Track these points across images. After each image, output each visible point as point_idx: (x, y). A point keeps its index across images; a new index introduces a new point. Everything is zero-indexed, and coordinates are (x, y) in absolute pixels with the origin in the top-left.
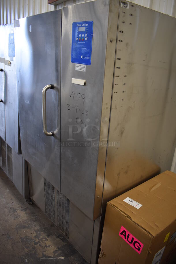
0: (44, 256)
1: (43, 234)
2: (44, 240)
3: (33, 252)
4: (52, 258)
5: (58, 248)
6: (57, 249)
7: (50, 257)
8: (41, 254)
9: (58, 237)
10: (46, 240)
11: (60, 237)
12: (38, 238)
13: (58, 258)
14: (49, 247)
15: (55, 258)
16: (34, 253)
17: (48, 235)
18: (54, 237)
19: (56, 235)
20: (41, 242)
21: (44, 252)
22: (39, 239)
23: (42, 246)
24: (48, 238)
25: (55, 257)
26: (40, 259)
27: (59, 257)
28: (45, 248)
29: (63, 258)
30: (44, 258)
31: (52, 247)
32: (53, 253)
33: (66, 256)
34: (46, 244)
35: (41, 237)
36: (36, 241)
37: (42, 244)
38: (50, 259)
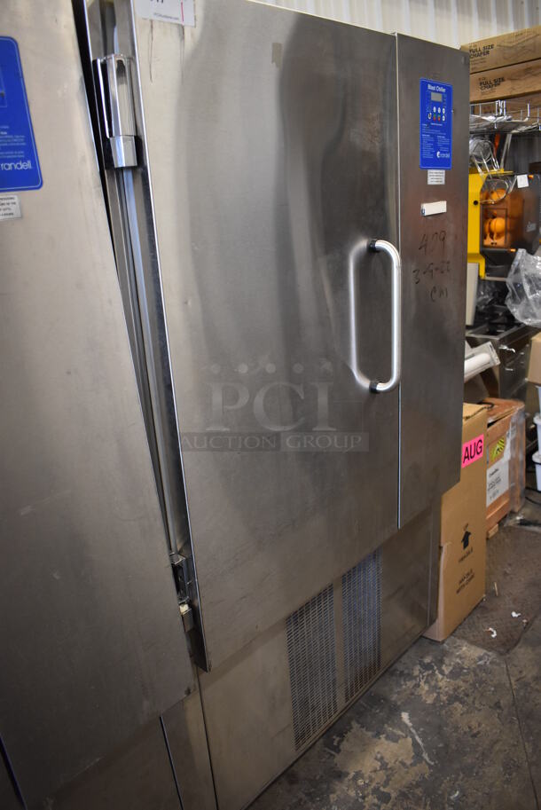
0: (418, 756)
1: (338, 793)
2: (360, 782)
3: (418, 792)
4: (417, 738)
5: (378, 735)
6: (383, 736)
7: (415, 744)
8: (415, 768)
9: (337, 750)
10: (358, 775)
11: (335, 744)
12: (360, 800)
13: (410, 724)
14: (382, 758)
15: (414, 731)
16: (420, 789)
17: (340, 776)
18: (338, 758)
19: (331, 755)
20: (373, 785)
21: (403, 764)
22: (363, 798)
23: (387, 776)
24: (348, 774)
25: (410, 732)
26: (432, 763)
27: (406, 726)
28: (389, 767)
29: (405, 716)
30: (425, 756)
31: (378, 753)
32: (400, 741)
33: (395, 711)
34: (375, 771)
35: (352, 793)
36: (376, 801)
37: (377, 780)
38: (423, 741)
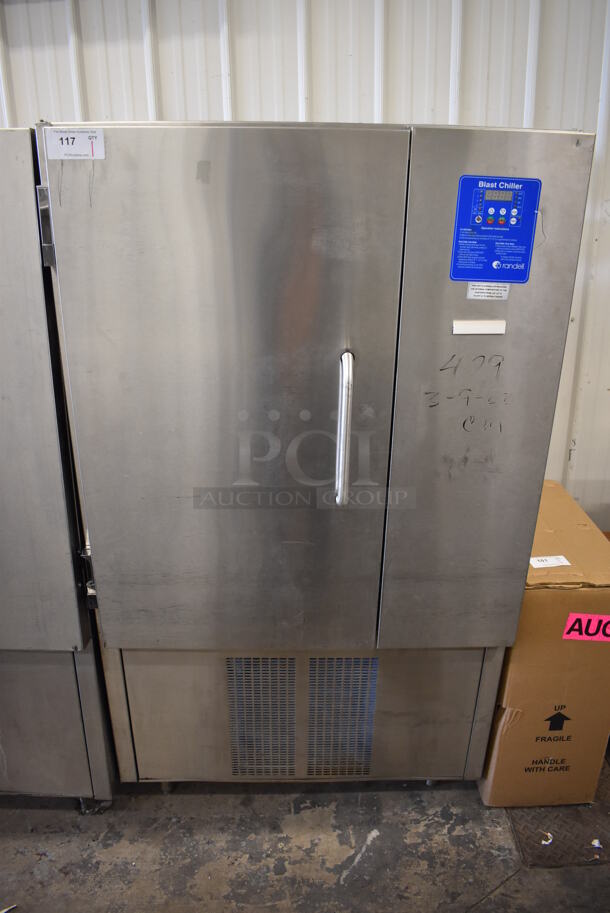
0: (338, 869)
1: (259, 837)
2: (280, 845)
3: (305, 889)
4: (359, 856)
5: (335, 828)
6: (338, 832)
7: (351, 859)
8: (327, 874)
9: (298, 810)
10: (286, 840)
11: (302, 806)
12: (264, 855)
13: (369, 842)
14: (316, 845)
15: (364, 849)
16: (309, 889)
17: (274, 828)
18: (291, 817)
19: (290, 810)
20: (286, 855)
21: (324, 862)
22: (268, 856)
23: (302, 859)
24: (282, 832)
25: (361, 848)
26: (342, 883)
27: (366, 838)
28: (312, 854)
29: (375, 833)
30: (345, 873)
31: (320, 839)
32: (345, 847)
33: (374, 823)
34: (299, 848)
35: (266, 846)
36: (272, 866)
37: (291, 855)
38: (359, 862)
